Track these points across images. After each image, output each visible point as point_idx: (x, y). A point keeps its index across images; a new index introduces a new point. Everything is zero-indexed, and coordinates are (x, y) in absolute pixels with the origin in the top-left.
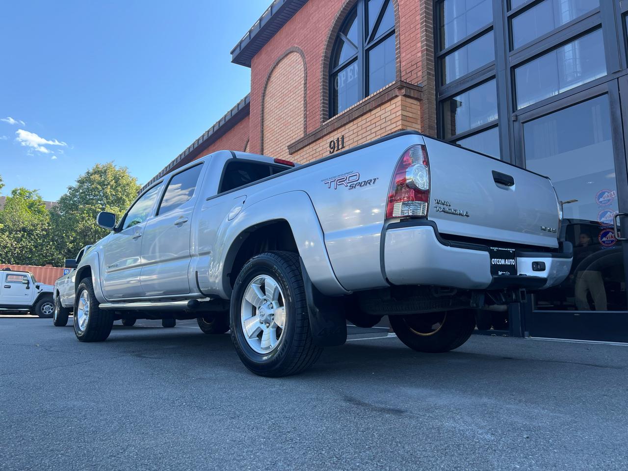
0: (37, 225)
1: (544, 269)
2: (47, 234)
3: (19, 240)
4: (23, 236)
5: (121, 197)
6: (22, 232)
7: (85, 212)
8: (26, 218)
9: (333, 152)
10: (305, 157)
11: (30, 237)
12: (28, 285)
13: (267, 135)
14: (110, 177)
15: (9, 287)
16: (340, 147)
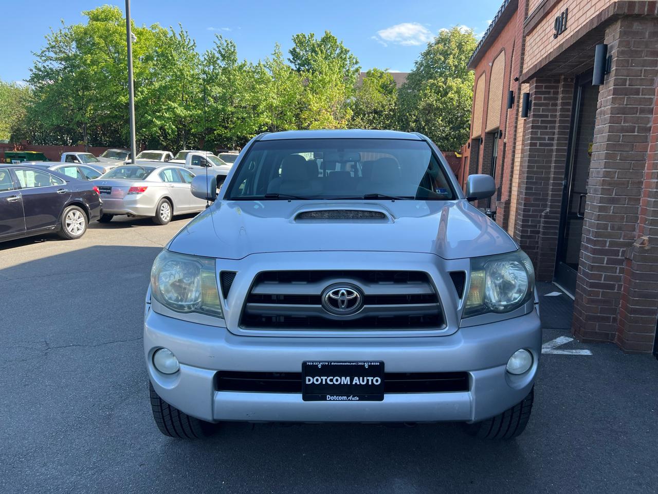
0: (386, 105)
2: (394, 114)
4: (374, 118)
6: (373, 114)
7: (428, 87)
8: (377, 98)
9: (557, 37)
10: (537, 41)
14: (453, 45)
16: (563, 28)
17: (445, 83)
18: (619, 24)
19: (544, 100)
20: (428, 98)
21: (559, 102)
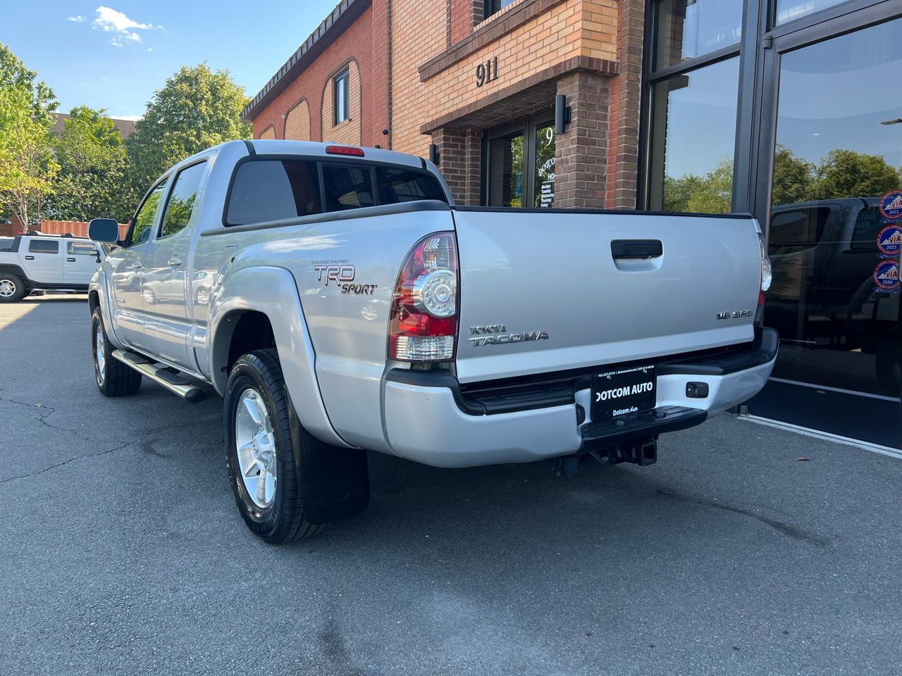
0: (111, 162)
1: (705, 396)
2: (125, 176)
3: (88, 186)
4: (93, 179)
5: (223, 118)
6: (91, 174)
7: (174, 142)
8: (95, 152)
9: (481, 85)
10: (443, 88)
11: (102, 180)
12: (99, 258)
13: (397, 40)
14: (204, 87)
15: (74, 260)
16: (492, 77)
17: (198, 137)
18: (577, 77)
19: (453, 154)
20: (177, 157)
21: (468, 156)
